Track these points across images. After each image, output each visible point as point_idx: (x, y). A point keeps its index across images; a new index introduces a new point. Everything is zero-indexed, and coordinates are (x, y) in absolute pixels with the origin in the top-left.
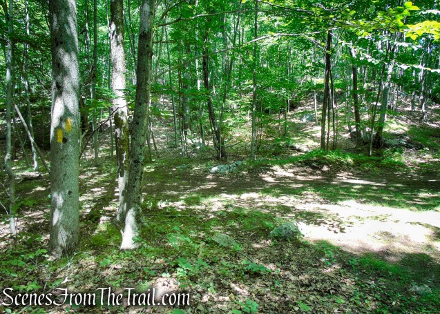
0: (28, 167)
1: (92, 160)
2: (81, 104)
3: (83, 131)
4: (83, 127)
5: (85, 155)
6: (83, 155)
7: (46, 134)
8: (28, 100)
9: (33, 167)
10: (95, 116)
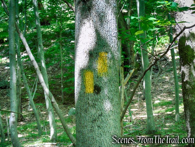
0: (41, 134)
1: (142, 121)
2: (122, 23)
3: (126, 70)
4: (126, 64)
5: (131, 113)
6: (127, 113)
7: (67, 78)
8: (38, 23)
9: (49, 134)
10: (144, 45)
